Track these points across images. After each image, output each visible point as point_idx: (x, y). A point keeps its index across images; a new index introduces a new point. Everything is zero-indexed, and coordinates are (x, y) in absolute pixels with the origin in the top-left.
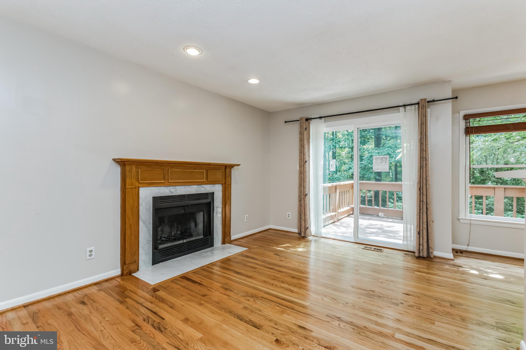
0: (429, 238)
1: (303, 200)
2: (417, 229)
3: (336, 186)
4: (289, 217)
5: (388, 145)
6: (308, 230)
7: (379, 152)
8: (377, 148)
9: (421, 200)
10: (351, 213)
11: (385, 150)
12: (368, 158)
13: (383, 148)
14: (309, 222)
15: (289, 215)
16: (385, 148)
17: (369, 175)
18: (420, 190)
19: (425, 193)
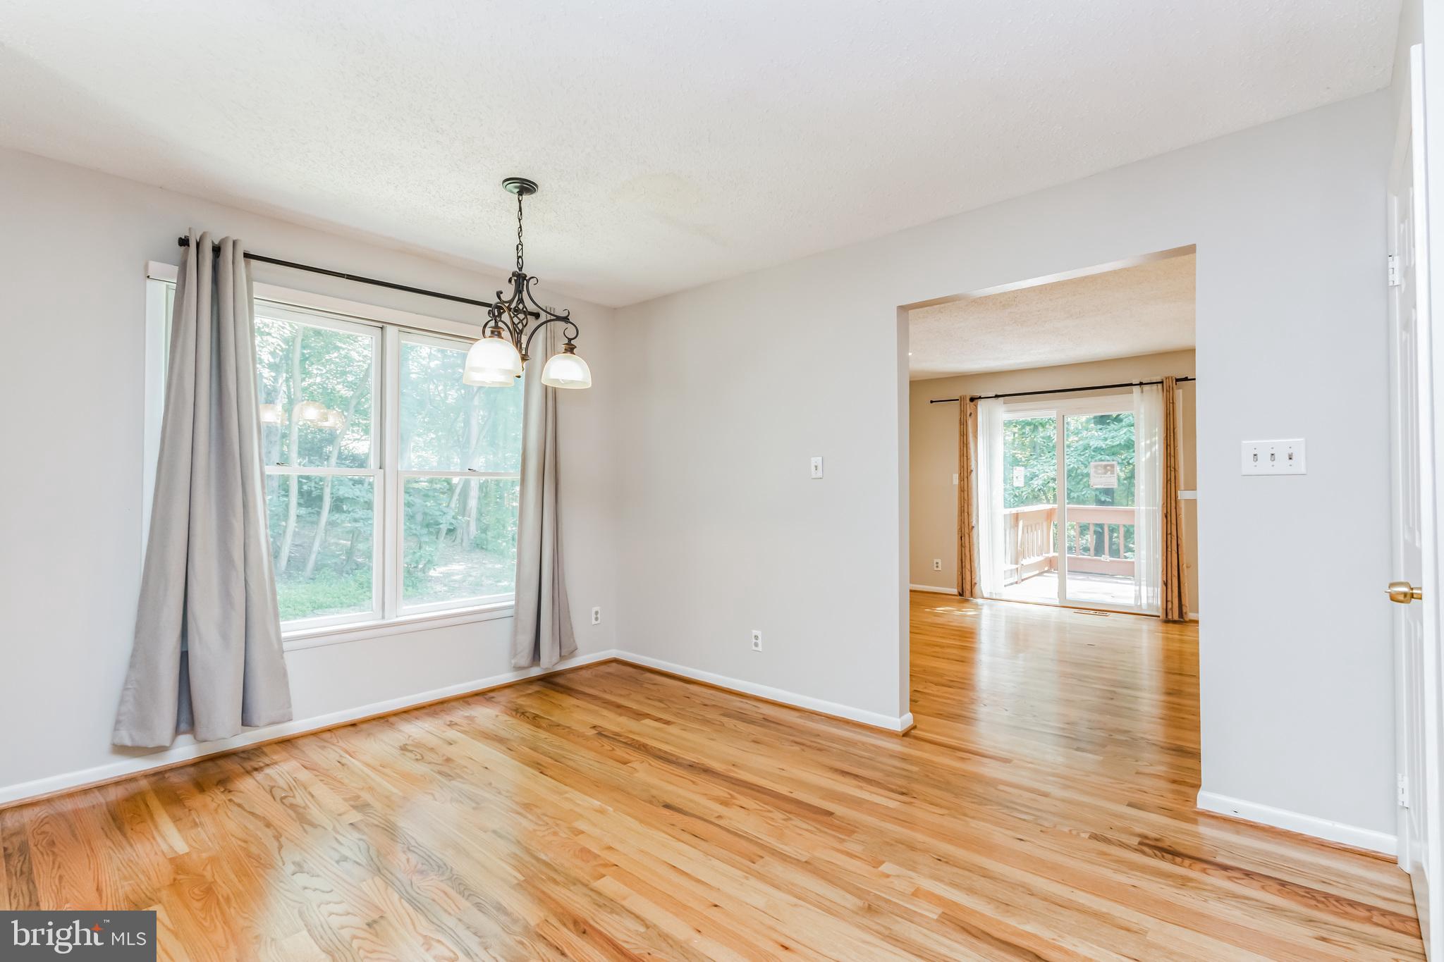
0: (1182, 591)
1: (967, 536)
2: (1162, 578)
3: (1017, 514)
4: (937, 567)
5: (1129, 419)
6: (977, 587)
7: (1106, 436)
8: (1101, 426)
9: (1169, 532)
10: (1046, 569)
11: (1121, 433)
12: (1079, 452)
13: (1116, 427)
14: (978, 573)
15: (937, 563)
16: (1122, 427)
17: (1081, 491)
18: (1166, 517)
19: (1174, 521)
